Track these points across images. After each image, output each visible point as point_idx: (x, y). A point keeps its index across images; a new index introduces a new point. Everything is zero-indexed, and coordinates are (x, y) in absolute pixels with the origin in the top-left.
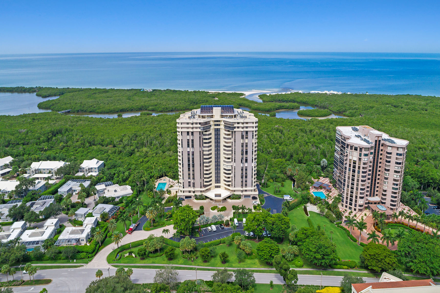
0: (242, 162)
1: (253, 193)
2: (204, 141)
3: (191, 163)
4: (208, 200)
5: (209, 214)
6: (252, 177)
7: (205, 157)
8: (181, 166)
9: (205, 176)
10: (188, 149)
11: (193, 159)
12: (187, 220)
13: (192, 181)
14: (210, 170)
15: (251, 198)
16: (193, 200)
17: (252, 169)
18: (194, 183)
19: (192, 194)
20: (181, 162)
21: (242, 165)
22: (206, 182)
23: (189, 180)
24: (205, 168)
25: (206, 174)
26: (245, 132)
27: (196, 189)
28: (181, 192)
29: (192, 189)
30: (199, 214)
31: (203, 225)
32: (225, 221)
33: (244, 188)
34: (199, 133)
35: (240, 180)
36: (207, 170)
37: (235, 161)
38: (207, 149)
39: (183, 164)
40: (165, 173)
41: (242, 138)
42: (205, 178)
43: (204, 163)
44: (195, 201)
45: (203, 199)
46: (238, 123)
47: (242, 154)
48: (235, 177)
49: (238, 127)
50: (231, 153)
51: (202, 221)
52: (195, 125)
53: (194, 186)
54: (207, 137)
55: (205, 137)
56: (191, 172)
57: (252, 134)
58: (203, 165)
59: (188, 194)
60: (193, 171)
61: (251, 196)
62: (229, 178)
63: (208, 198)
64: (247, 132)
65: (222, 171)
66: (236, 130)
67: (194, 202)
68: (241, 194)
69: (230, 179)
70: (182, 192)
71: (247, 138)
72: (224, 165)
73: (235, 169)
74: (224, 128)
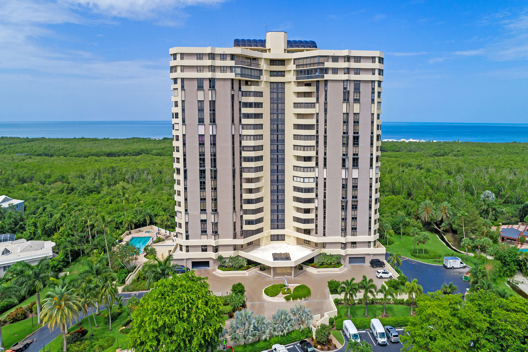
0: (344, 166)
1: (372, 250)
2: (245, 110)
3: (208, 167)
4: (254, 271)
5: (261, 306)
6: (370, 208)
7: (245, 154)
8: (181, 177)
9: (246, 207)
10: (201, 130)
11: (214, 155)
12: (180, 328)
13: (211, 219)
14: (258, 190)
15: (367, 264)
16: (214, 270)
17: (371, 187)
18: (215, 224)
19: (210, 255)
20: (180, 166)
21: (344, 174)
22: (249, 222)
23: (203, 217)
24: (246, 186)
25: (249, 201)
26: (352, 85)
27: (222, 241)
28: (181, 250)
29: (211, 242)
30: (229, 308)
31: (245, 345)
32: (314, 330)
33: (350, 238)
34: (229, 83)
35: (340, 214)
36: (250, 191)
37: (325, 165)
38: (252, 132)
39: (185, 171)
40: (150, 216)
41: (346, 100)
42: (246, 212)
43: (242, 170)
44: (220, 273)
45: (240, 268)
46: (335, 59)
47: (345, 144)
48: (325, 207)
49: (335, 71)
50: (313, 143)
51: (240, 333)
52: (218, 62)
53: (215, 233)
54: (252, 99)
55: (245, 99)
56: (209, 194)
57: (370, 91)
58: (241, 175)
59: (199, 255)
60: (215, 189)
61: (368, 260)
62: (307, 211)
63: (256, 264)
64: (357, 84)
65: (289, 194)
66: (328, 76)
67: (215, 277)
68: (342, 252)
69: (311, 216)
70: (184, 248)
71: (357, 101)
72: (295, 178)
73: (325, 186)
74: (297, 78)
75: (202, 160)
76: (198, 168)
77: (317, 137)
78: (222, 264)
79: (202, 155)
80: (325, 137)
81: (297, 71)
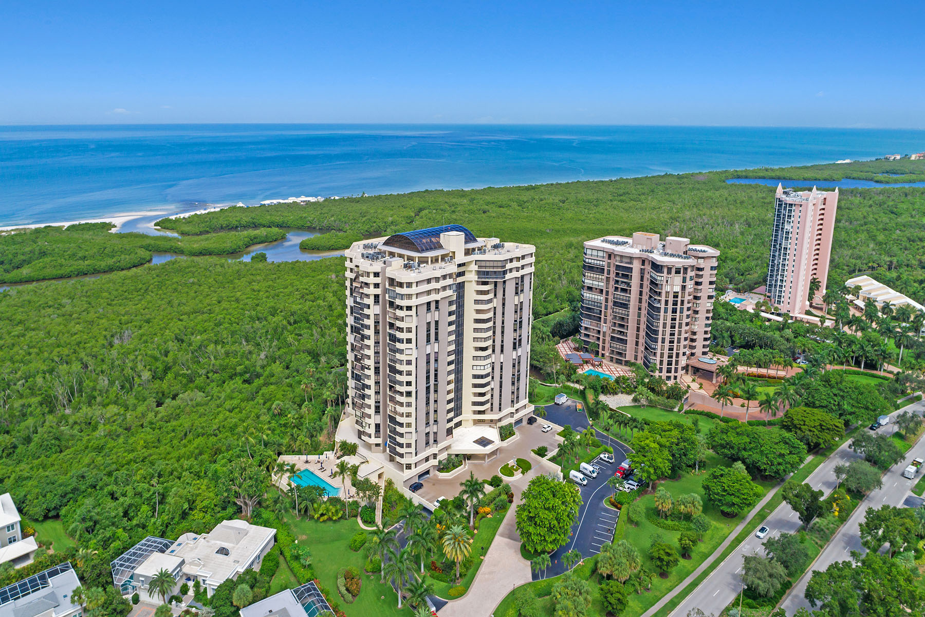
1: (527, 410)
3: (432, 382)
8: (413, 399)
10: (428, 349)
11: (437, 370)
13: (433, 429)
15: (524, 423)
18: (436, 433)
19: (431, 463)
23: (428, 430)
26: (520, 279)
27: (439, 447)
28: (410, 467)
29: (432, 451)
33: (516, 407)
35: (510, 389)
37: (501, 350)
39: (416, 393)
41: (517, 292)
46: (511, 260)
47: (516, 330)
49: (513, 270)
50: (490, 334)
52: (442, 283)
53: (435, 441)
56: (432, 407)
57: (529, 281)
59: (423, 467)
60: (436, 401)
61: (525, 419)
65: (467, 382)
66: (508, 276)
68: (512, 420)
69: (487, 398)
70: (413, 466)
72: (475, 367)
73: (501, 369)
74: (478, 278)
75: (428, 378)
76: (425, 386)
77: (494, 327)
78: (445, 467)
79: (428, 372)
80: (503, 327)
81: (478, 273)
